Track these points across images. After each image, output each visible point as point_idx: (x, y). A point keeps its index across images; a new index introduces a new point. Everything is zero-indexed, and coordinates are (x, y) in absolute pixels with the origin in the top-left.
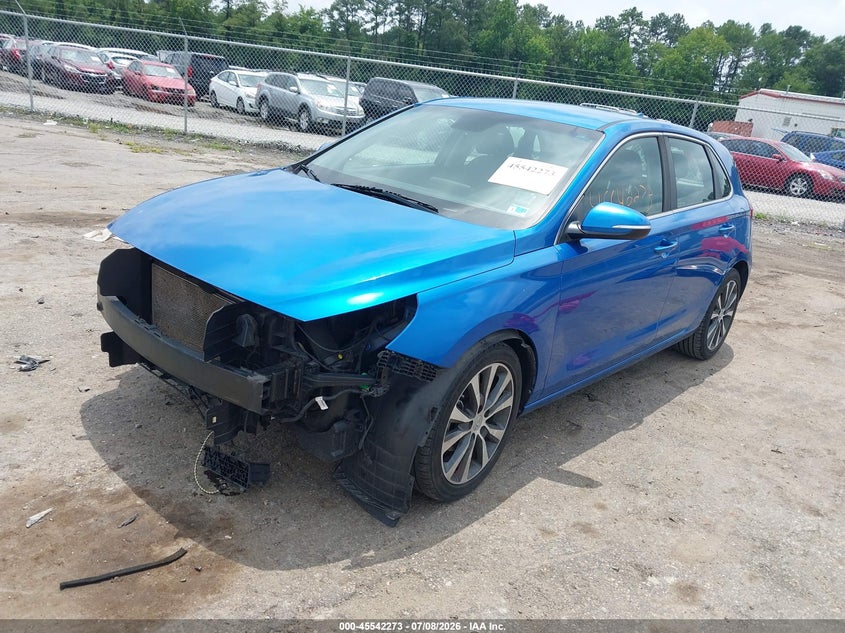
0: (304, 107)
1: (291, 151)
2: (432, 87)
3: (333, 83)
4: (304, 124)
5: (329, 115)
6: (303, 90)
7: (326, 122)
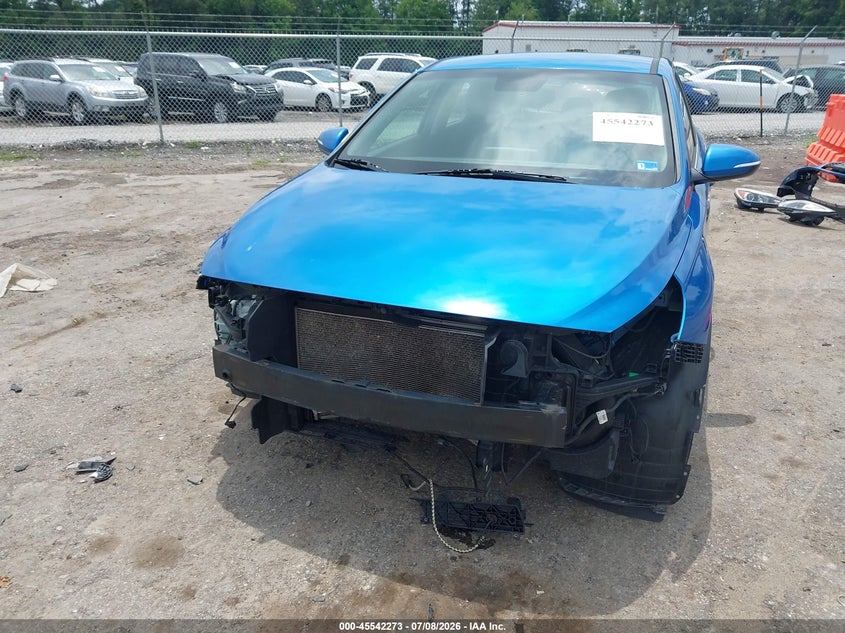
0: (74, 97)
1: (101, 148)
2: (212, 56)
3: (98, 64)
4: (79, 116)
5: (109, 102)
6: (66, 77)
7: (106, 110)
